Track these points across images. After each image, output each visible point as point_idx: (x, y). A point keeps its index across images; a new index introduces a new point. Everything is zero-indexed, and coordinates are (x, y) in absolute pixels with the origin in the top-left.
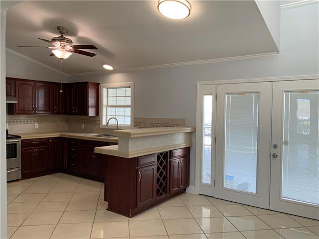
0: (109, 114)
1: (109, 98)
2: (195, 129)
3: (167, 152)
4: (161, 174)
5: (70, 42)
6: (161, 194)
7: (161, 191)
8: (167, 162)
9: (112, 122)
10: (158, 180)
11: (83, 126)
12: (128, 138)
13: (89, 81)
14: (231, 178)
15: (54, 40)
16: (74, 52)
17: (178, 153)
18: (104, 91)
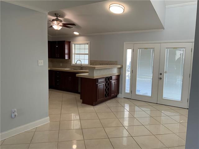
0: (76, 58)
1: (76, 50)
2: (122, 66)
3: (109, 77)
4: (107, 87)
5: (61, 21)
6: (107, 97)
7: (107, 95)
8: (109, 82)
9: (79, 63)
10: (106, 90)
11: (61, 65)
12: (94, 69)
13: (66, 40)
14: (139, 91)
15: (53, 20)
16: (63, 26)
17: (114, 78)
18: (73, 46)
